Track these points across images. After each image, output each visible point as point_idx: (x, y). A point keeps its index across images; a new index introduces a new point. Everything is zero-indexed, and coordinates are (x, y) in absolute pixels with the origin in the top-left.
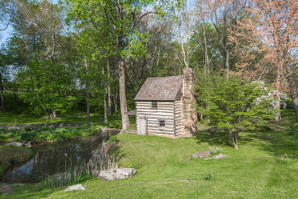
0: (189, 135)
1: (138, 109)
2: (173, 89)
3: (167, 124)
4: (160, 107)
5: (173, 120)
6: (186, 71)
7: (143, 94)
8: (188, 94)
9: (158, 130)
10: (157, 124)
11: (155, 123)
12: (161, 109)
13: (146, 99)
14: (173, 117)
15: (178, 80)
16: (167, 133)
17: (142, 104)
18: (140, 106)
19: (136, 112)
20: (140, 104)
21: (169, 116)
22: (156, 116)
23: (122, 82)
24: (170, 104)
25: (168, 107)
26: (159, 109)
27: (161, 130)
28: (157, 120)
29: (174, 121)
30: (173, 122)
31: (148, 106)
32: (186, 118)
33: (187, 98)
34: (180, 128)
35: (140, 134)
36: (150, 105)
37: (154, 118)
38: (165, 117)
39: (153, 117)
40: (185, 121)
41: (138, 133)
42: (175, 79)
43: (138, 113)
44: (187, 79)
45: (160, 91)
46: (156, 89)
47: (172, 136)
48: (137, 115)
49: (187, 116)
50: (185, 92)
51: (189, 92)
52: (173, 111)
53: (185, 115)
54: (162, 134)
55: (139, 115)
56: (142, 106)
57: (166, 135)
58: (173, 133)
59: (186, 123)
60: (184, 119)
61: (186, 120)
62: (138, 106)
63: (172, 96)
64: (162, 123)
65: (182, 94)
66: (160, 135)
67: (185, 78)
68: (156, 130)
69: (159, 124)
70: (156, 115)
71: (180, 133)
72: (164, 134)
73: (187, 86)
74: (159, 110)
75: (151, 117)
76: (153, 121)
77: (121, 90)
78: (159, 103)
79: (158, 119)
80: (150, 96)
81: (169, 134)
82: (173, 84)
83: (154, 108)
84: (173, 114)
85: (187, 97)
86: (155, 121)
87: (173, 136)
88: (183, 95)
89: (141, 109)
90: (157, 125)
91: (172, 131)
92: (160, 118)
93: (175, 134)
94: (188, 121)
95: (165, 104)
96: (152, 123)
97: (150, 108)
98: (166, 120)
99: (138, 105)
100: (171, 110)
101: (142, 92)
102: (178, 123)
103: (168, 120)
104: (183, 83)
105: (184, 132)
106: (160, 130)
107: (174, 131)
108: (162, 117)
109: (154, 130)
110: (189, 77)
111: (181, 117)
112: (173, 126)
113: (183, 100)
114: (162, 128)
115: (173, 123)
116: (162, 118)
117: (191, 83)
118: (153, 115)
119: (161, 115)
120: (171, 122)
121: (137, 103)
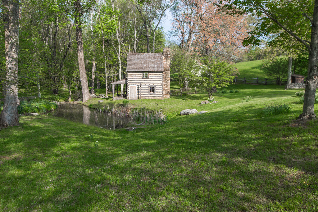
1: (129, 78)
2: (158, 63)
3: (156, 89)
4: (151, 76)
5: (162, 86)
9: (149, 95)
12: (151, 78)
13: (139, 71)
14: (162, 84)
16: (157, 96)
17: (135, 74)
18: (131, 76)
20: (132, 74)
21: (159, 83)
24: (160, 75)
25: (158, 76)
27: (152, 94)
30: (162, 87)
32: (166, 85)
35: (132, 99)
36: (141, 75)
37: (145, 85)
38: (155, 84)
40: (166, 87)
41: (130, 98)
43: (129, 82)
44: (166, 56)
45: (148, 64)
46: (143, 63)
47: (161, 98)
48: (128, 84)
50: (165, 65)
51: (168, 66)
52: (162, 80)
54: (152, 97)
55: (131, 84)
56: (133, 76)
57: (155, 98)
58: (162, 95)
59: (166, 88)
62: (129, 76)
63: (161, 68)
64: (152, 89)
66: (150, 98)
67: (164, 56)
68: (147, 94)
69: (150, 90)
70: (147, 83)
73: (167, 62)
74: (149, 79)
75: (142, 85)
76: (144, 88)
78: (149, 74)
79: (149, 86)
80: (141, 68)
81: (158, 96)
83: (145, 78)
84: (162, 82)
85: (166, 69)
86: (146, 88)
89: (133, 78)
90: (148, 91)
91: (161, 94)
92: (151, 85)
95: (155, 75)
96: (143, 90)
97: (140, 77)
98: (156, 87)
100: (160, 79)
101: (131, 65)
103: (157, 86)
104: (163, 59)
105: (165, 95)
108: (153, 84)
109: (145, 94)
110: (168, 55)
112: (162, 91)
113: (164, 71)
118: (144, 83)
119: (152, 83)
120: (160, 87)
121: (128, 73)
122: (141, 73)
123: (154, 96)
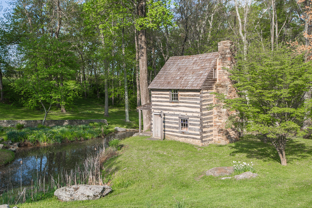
0: (224, 141)
1: (153, 101)
2: (201, 72)
3: (190, 124)
4: (181, 99)
5: (199, 119)
6: (222, 46)
7: (160, 80)
8: (224, 81)
9: (179, 133)
10: (177, 123)
11: (175, 123)
12: (183, 102)
13: (163, 88)
14: (199, 114)
15: (210, 59)
16: (190, 138)
17: (158, 94)
18: (156, 97)
19: (151, 107)
20: (156, 94)
21: (193, 112)
22: (176, 113)
23: (143, 64)
24: (195, 95)
25: (192, 99)
26: (181, 102)
27: (183, 133)
28: (177, 118)
29: (201, 119)
30: (198, 121)
31: (166, 98)
32: (220, 116)
33: (222, 86)
34: (211, 131)
35: (156, 138)
36: (168, 96)
37: (174, 115)
38: (189, 114)
39: (172, 114)
40: (218, 121)
41: (153, 136)
42: (207, 58)
43: (153, 107)
44: (223, 58)
45: (184, 76)
46: (179, 73)
47: (198, 143)
48: (152, 110)
49: (221, 113)
50: (220, 76)
51: (226, 77)
52: (199, 106)
53: (218, 112)
54: (184, 139)
55: (155, 111)
56: (158, 97)
57: (189, 141)
58: (199, 137)
59: (219, 124)
60: (216, 117)
61: (220, 118)
62: (153, 97)
63: (198, 83)
64: (184, 122)
65: (215, 80)
66: (181, 140)
67: (220, 57)
68: (176, 132)
69: (181, 124)
70: (176, 111)
71: (210, 138)
72: (187, 139)
73: (224, 68)
74: (180, 104)
75: (170, 114)
76: (172, 119)
77: (141, 76)
78: (180, 93)
79: (179, 117)
80: (169, 83)
81: (193, 138)
82: (203, 65)
83: (174, 101)
84: (199, 110)
85: (222, 84)
86: (175, 120)
87: (199, 141)
88: (218, 81)
89: (158, 101)
90: (177, 126)
91: (198, 135)
92: (182, 115)
93: (201, 139)
94: (222, 121)
95: (188, 95)
96: (171, 123)
97: (168, 100)
98: (190, 118)
99: (153, 95)
100: (196, 103)
101: (160, 78)
102: (207, 123)
103: (192, 119)
104: (218, 64)
105: (217, 137)
106: (181, 133)
107: (201, 135)
108: (184, 114)
109: (173, 132)
110: (225, 54)
111: (213, 115)
112: (199, 127)
113: (216, 89)
114: (184, 130)
115: (199, 123)
116: (184, 116)
117: (229, 63)
118: (172, 110)
119: (184, 111)
120: (196, 121)
121: (152, 93)
122: (168, 93)
123: (187, 137)
